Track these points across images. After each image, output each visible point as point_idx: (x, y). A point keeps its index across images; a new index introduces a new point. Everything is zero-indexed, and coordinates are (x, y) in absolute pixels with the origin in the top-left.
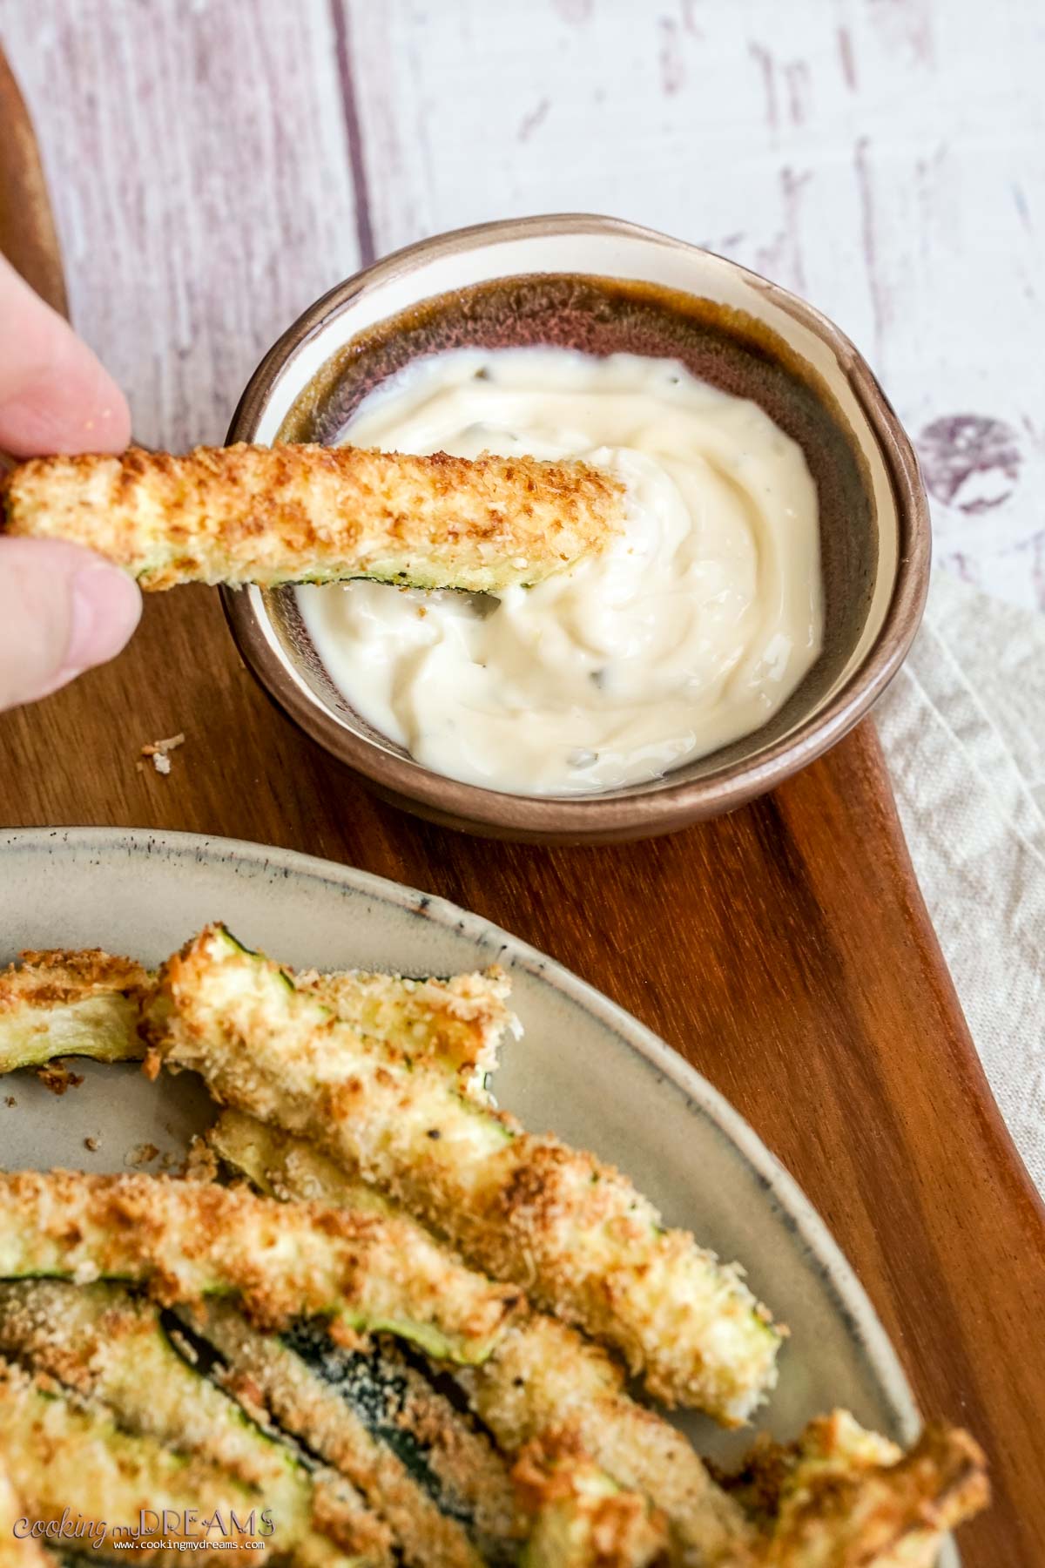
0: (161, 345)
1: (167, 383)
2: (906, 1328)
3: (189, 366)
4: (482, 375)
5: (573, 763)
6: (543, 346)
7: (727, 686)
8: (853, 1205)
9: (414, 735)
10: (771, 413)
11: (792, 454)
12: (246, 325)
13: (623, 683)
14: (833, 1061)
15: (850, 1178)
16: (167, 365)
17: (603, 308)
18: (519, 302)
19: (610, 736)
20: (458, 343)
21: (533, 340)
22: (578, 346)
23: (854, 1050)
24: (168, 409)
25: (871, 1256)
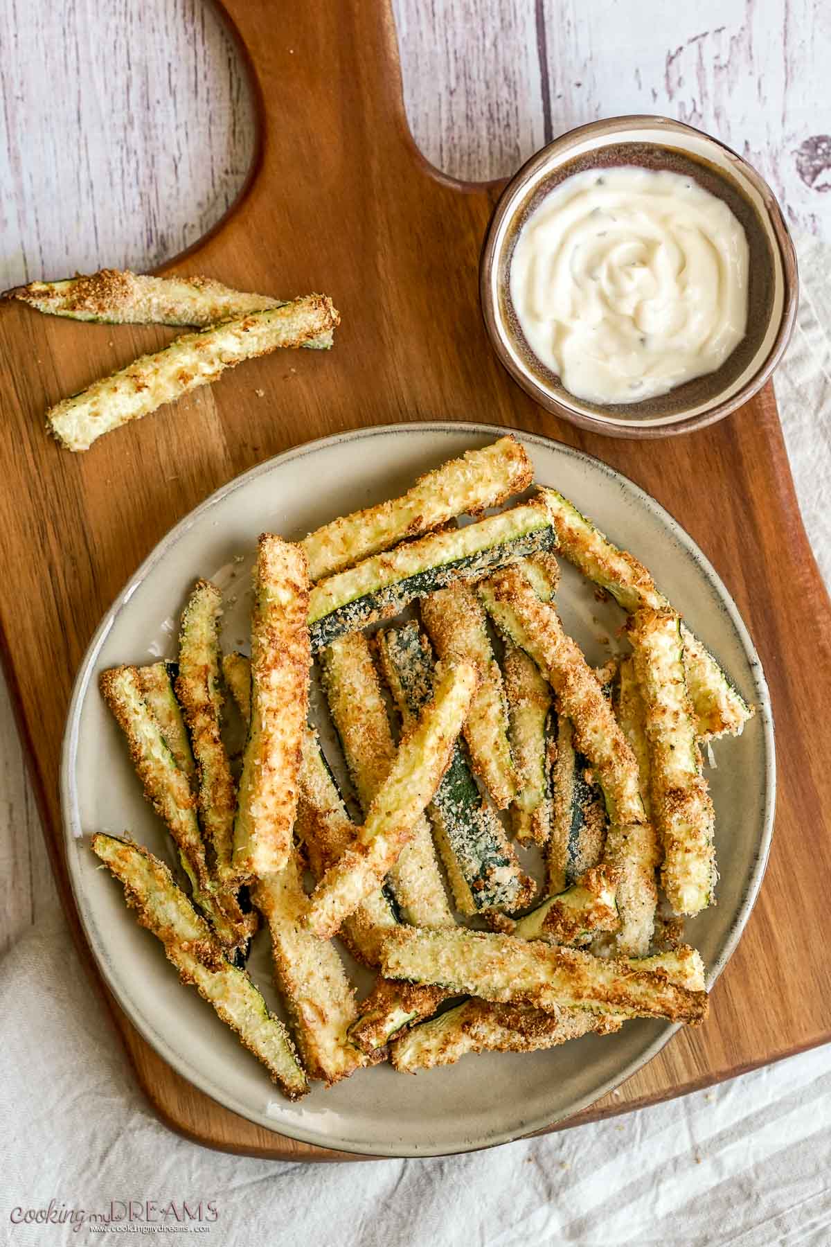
0: (441, 88)
1: (444, 108)
2: (754, 624)
3: (454, 99)
4: (600, 182)
5: (632, 387)
6: (628, 166)
7: (701, 349)
8: (737, 572)
9: (562, 370)
10: (731, 208)
11: (740, 229)
12: (482, 77)
13: (654, 345)
14: (734, 504)
15: (737, 559)
16: (445, 96)
17: (658, 154)
18: (619, 151)
19: (648, 370)
20: (590, 168)
21: (625, 163)
22: (645, 166)
23: (743, 499)
24: (444, 124)
25: (742, 594)
